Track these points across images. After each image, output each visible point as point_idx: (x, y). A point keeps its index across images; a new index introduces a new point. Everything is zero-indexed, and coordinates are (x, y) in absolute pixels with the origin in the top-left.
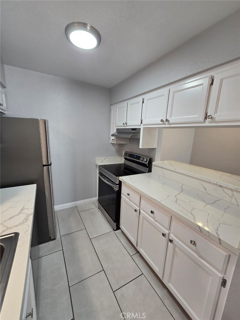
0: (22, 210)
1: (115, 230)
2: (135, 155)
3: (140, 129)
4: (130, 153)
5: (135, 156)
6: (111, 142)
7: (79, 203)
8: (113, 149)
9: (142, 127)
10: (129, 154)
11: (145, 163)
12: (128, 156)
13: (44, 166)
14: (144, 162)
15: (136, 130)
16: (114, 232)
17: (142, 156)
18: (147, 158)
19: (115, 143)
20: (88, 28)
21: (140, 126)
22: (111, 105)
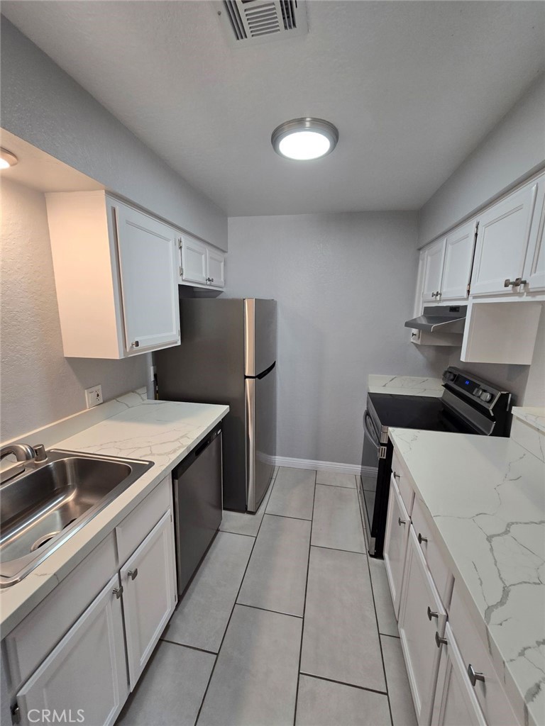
0: (182, 437)
1: (371, 556)
2: (468, 380)
3: (465, 307)
4: (457, 374)
5: (467, 383)
6: (412, 341)
7: (323, 465)
8: (419, 358)
9: (470, 303)
10: (455, 376)
11: (486, 405)
12: (452, 380)
13: (246, 377)
14: (483, 404)
15: (458, 311)
16: (369, 557)
17: (483, 386)
18: (494, 391)
19: (418, 342)
20: (308, 124)
21: (467, 299)
22: (420, 249)
